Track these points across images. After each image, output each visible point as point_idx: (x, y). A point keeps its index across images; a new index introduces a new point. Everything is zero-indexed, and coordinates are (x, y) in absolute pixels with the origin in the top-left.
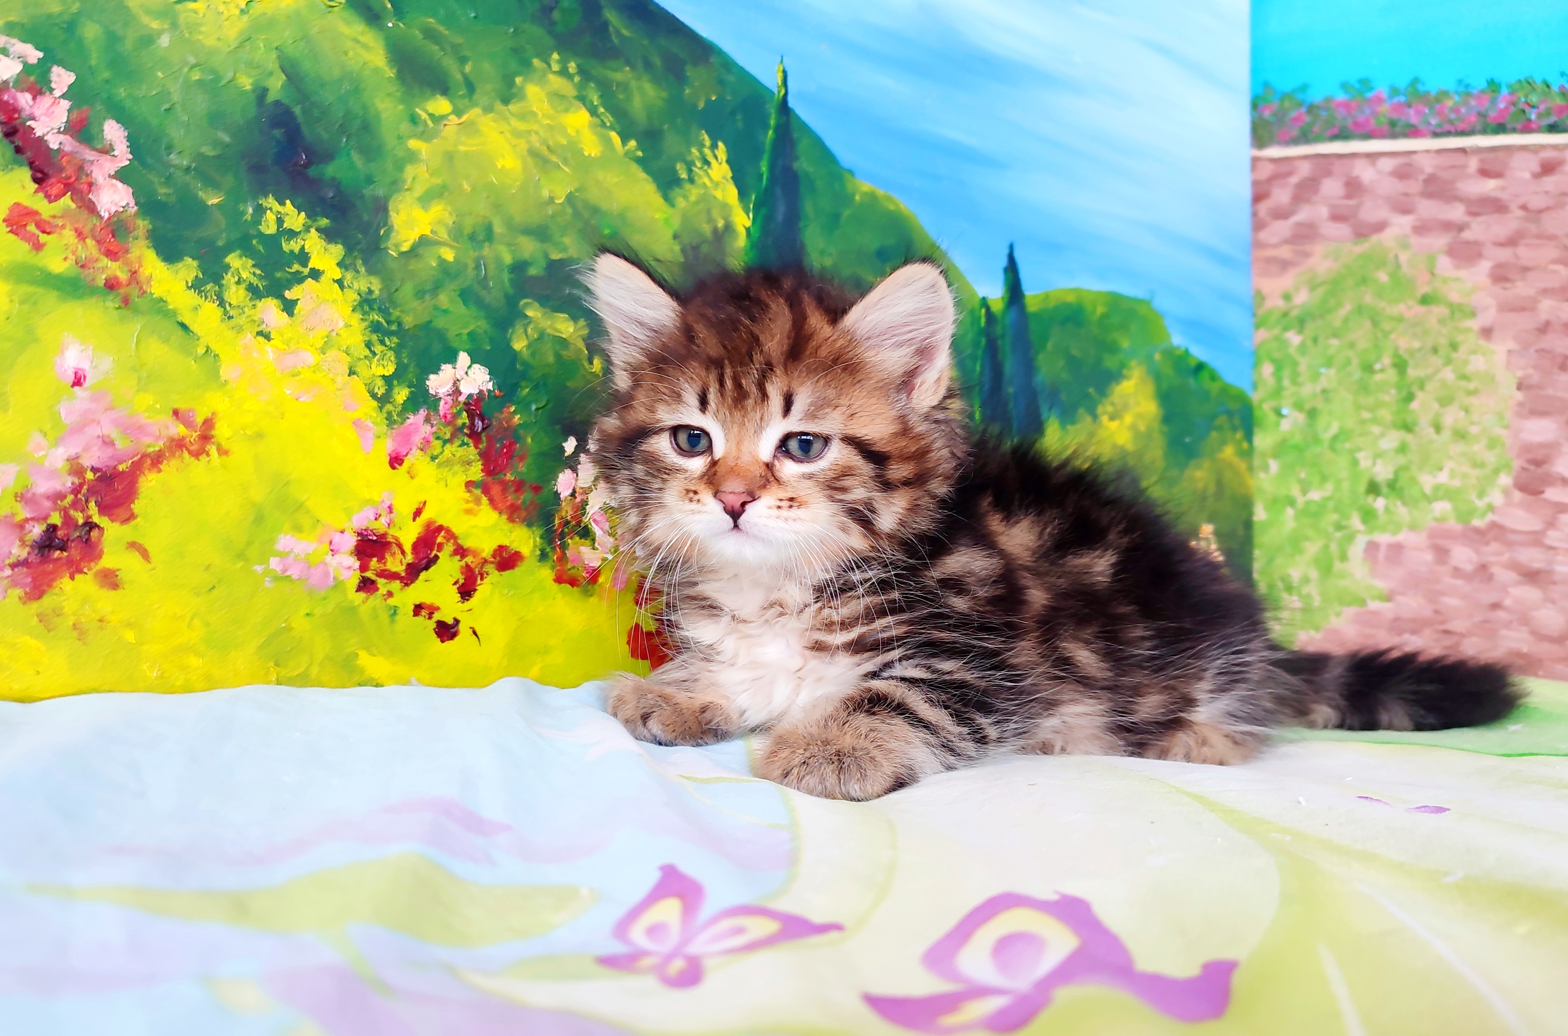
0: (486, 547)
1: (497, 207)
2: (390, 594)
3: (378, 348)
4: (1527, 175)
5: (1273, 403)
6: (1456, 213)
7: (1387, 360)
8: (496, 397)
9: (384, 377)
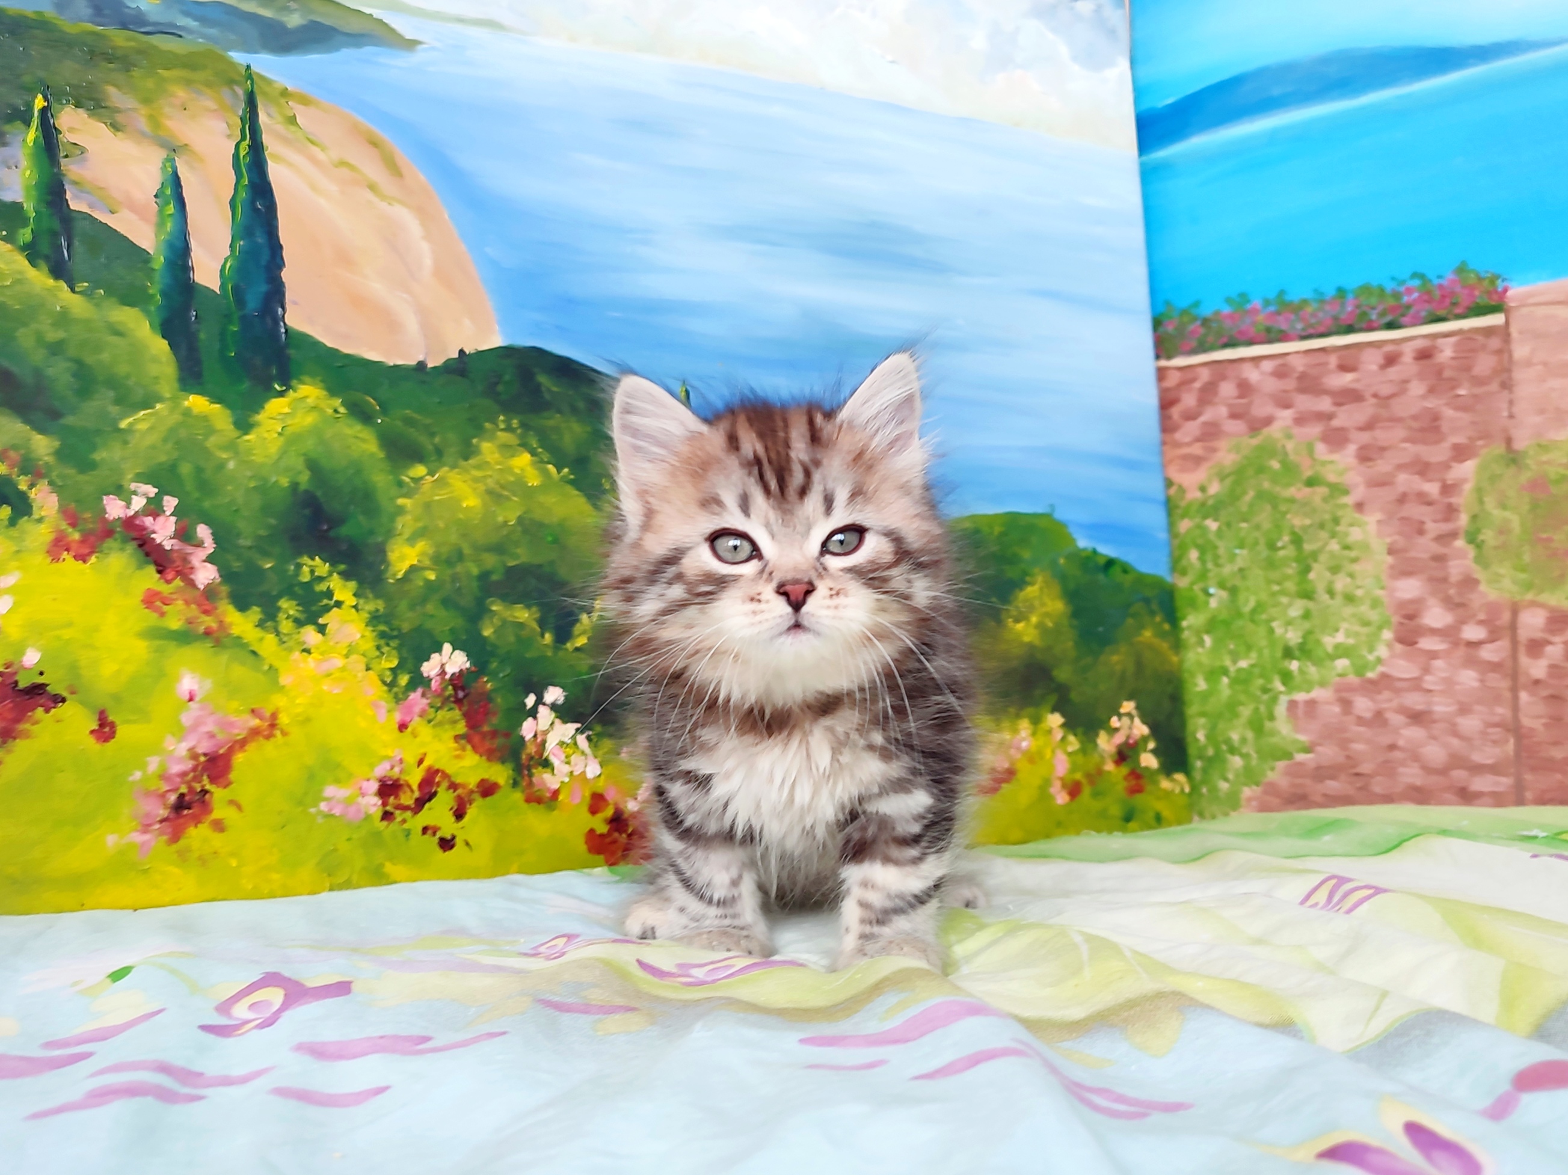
0: (472, 781)
1: (464, 536)
2: (404, 821)
3: (385, 649)
4: (1374, 367)
5: (1201, 585)
6: (1325, 404)
7: (1286, 538)
8: (472, 672)
9: (391, 669)
